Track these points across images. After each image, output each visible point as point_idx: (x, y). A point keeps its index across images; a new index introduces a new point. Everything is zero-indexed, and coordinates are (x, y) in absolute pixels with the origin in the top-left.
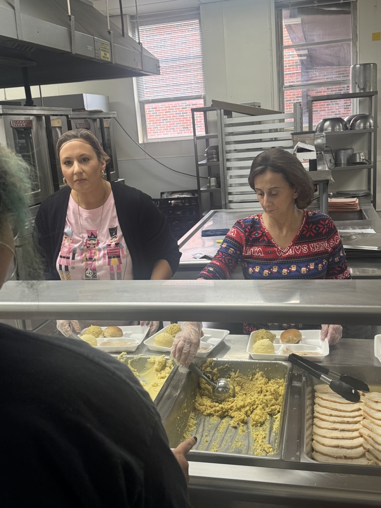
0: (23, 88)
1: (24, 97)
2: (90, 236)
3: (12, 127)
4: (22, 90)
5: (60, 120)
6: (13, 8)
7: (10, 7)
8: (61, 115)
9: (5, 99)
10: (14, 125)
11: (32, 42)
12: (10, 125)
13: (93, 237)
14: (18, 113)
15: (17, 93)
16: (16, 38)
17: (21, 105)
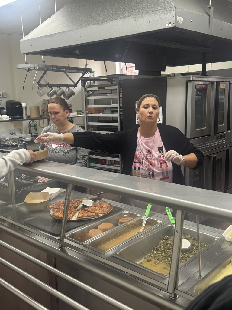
0: (202, 65)
1: (201, 70)
2: (147, 152)
3: (196, 88)
4: (201, 66)
5: (225, 85)
6: (209, 16)
7: (207, 15)
8: (226, 81)
9: (188, 71)
10: (197, 88)
11: (217, 36)
12: (195, 87)
13: (149, 152)
14: (201, 80)
15: (197, 68)
16: (208, 34)
17: (199, 75)
